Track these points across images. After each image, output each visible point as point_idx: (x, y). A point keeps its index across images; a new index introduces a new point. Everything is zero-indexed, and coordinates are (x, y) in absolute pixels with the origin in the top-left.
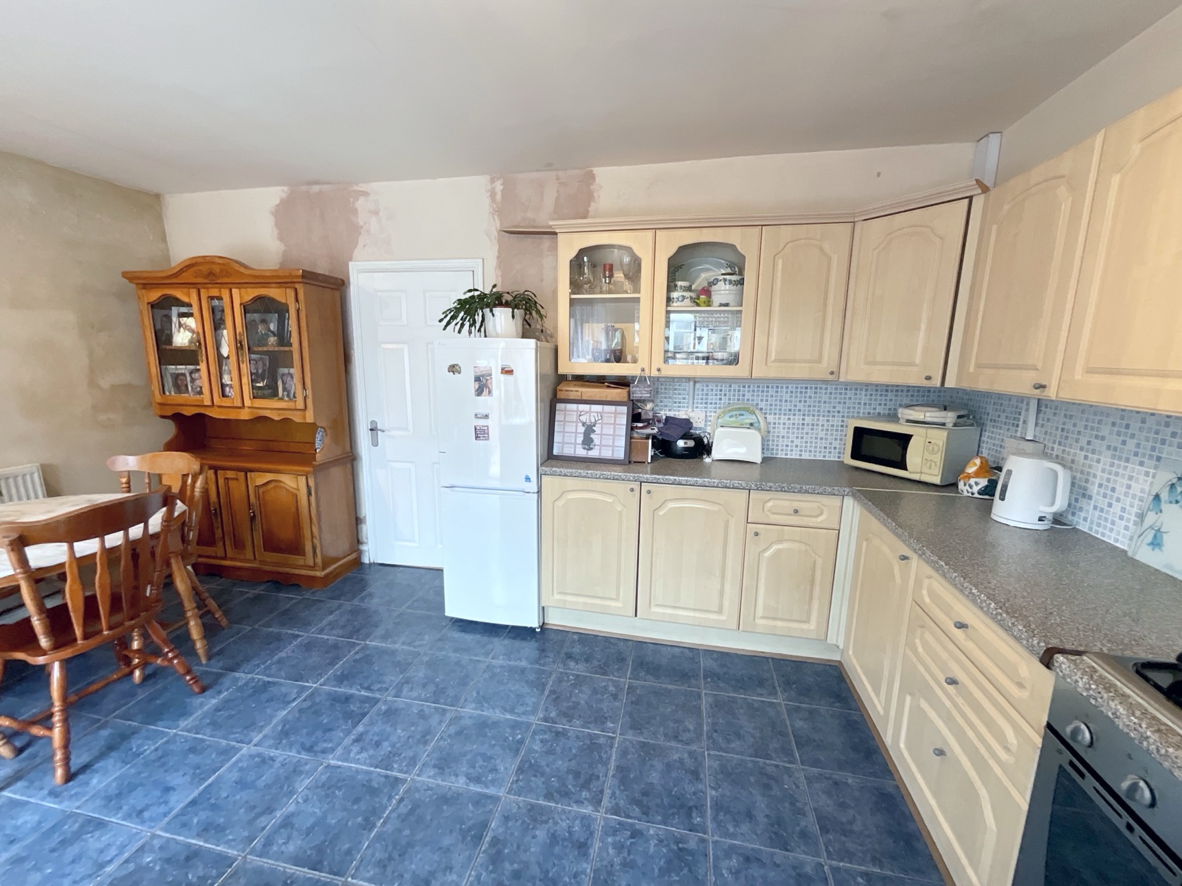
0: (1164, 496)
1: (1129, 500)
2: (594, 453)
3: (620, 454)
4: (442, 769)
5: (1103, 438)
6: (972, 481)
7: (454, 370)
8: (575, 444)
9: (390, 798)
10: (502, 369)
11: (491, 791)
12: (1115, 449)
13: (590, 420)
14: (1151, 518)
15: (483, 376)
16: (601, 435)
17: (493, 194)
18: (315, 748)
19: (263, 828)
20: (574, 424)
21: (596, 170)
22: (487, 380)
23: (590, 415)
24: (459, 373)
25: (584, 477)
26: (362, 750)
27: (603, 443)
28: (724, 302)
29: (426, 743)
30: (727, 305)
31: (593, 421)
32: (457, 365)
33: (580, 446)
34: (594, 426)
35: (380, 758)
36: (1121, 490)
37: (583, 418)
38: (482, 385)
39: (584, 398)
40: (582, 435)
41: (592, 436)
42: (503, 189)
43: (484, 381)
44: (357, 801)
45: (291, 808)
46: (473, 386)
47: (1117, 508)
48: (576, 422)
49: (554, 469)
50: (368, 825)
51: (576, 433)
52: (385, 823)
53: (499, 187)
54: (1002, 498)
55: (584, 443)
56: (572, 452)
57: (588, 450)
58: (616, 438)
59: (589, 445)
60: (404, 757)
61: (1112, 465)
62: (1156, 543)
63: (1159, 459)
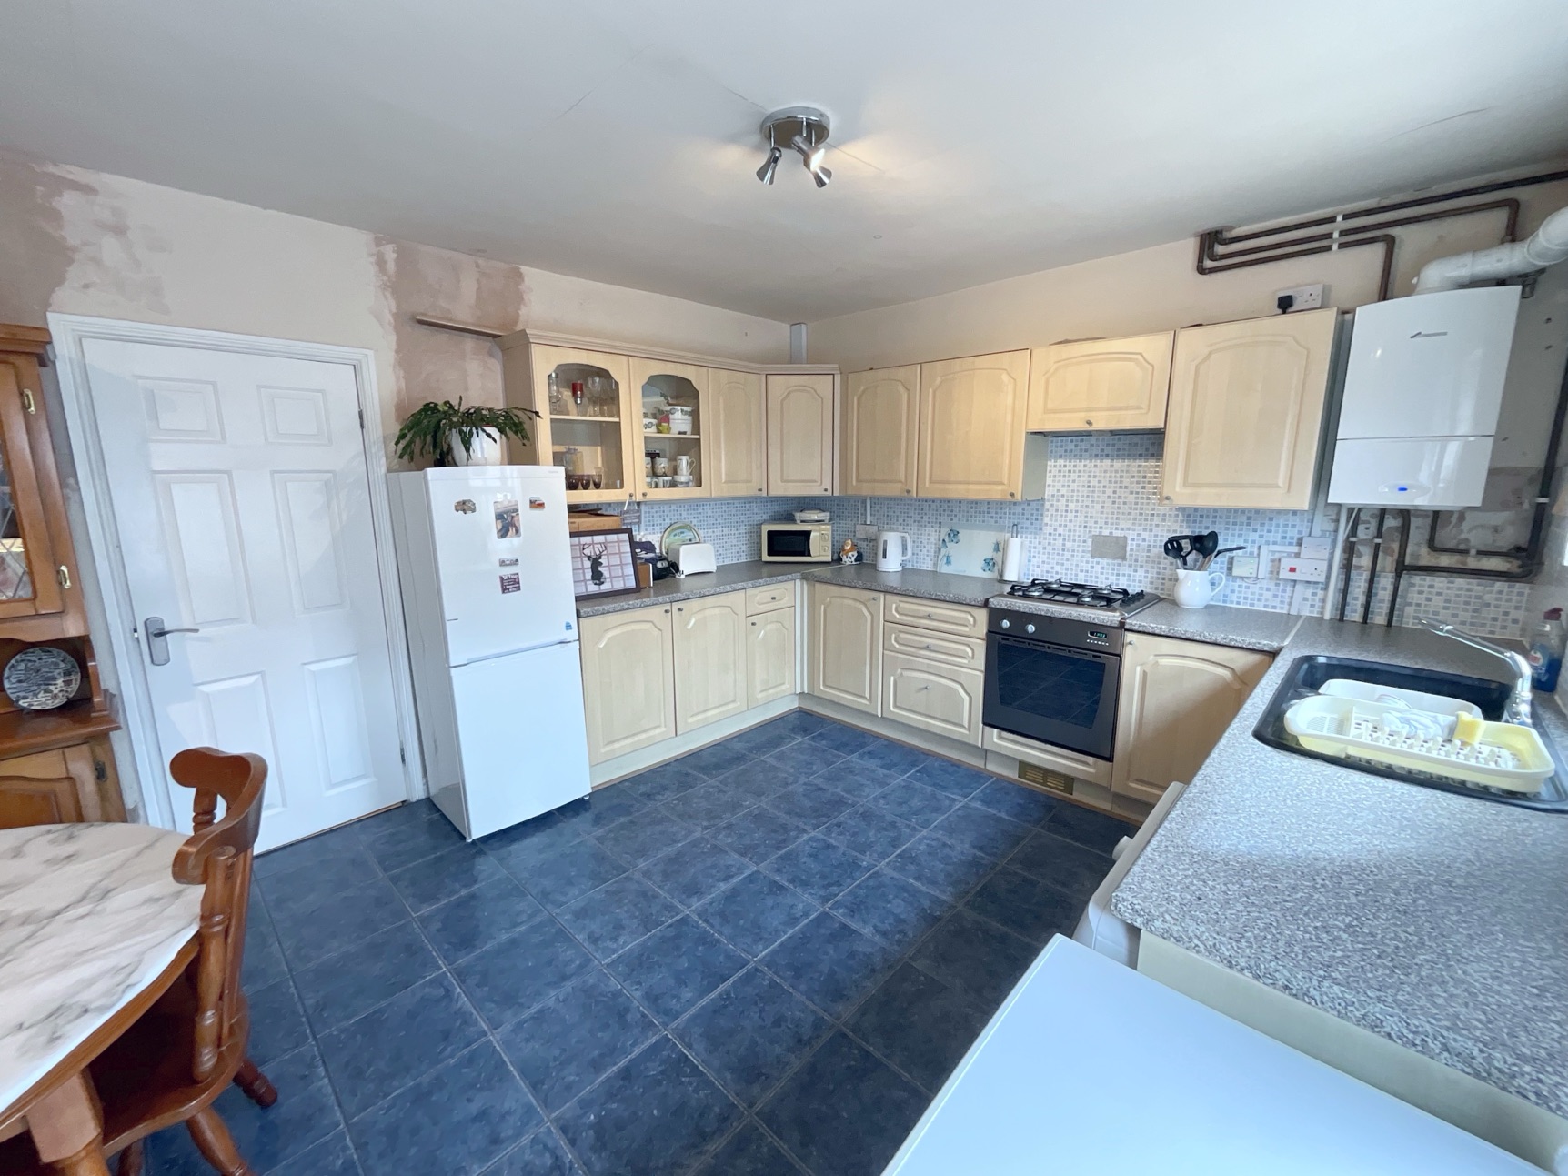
0: (947, 539)
1: (930, 546)
2: (606, 587)
3: (632, 583)
6: (850, 554)
7: (465, 507)
8: (585, 581)
10: (531, 502)
13: (595, 553)
14: (943, 551)
15: (507, 512)
16: (609, 566)
17: (381, 263)
20: (579, 559)
21: (524, 269)
22: (513, 517)
23: (594, 548)
24: (474, 511)
25: (627, 609)
27: (613, 574)
28: (682, 430)
30: (685, 433)
31: (598, 553)
32: (470, 501)
33: (591, 582)
34: (600, 558)
36: (925, 542)
37: (587, 552)
38: (507, 523)
39: (581, 530)
40: (590, 570)
41: (600, 569)
42: (397, 258)
43: (509, 519)
46: (494, 526)
47: (925, 551)
48: (581, 557)
49: (596, 608)
51: (583, 569)
53: (390, 253)
54: (885, 557)
55: (594, 578)
56: (584, 590)
57: (600, 584)
58: (624, 567)
59: (599, 580)
61: (918, 530)
62: (948, 562)
63: (940, 523)
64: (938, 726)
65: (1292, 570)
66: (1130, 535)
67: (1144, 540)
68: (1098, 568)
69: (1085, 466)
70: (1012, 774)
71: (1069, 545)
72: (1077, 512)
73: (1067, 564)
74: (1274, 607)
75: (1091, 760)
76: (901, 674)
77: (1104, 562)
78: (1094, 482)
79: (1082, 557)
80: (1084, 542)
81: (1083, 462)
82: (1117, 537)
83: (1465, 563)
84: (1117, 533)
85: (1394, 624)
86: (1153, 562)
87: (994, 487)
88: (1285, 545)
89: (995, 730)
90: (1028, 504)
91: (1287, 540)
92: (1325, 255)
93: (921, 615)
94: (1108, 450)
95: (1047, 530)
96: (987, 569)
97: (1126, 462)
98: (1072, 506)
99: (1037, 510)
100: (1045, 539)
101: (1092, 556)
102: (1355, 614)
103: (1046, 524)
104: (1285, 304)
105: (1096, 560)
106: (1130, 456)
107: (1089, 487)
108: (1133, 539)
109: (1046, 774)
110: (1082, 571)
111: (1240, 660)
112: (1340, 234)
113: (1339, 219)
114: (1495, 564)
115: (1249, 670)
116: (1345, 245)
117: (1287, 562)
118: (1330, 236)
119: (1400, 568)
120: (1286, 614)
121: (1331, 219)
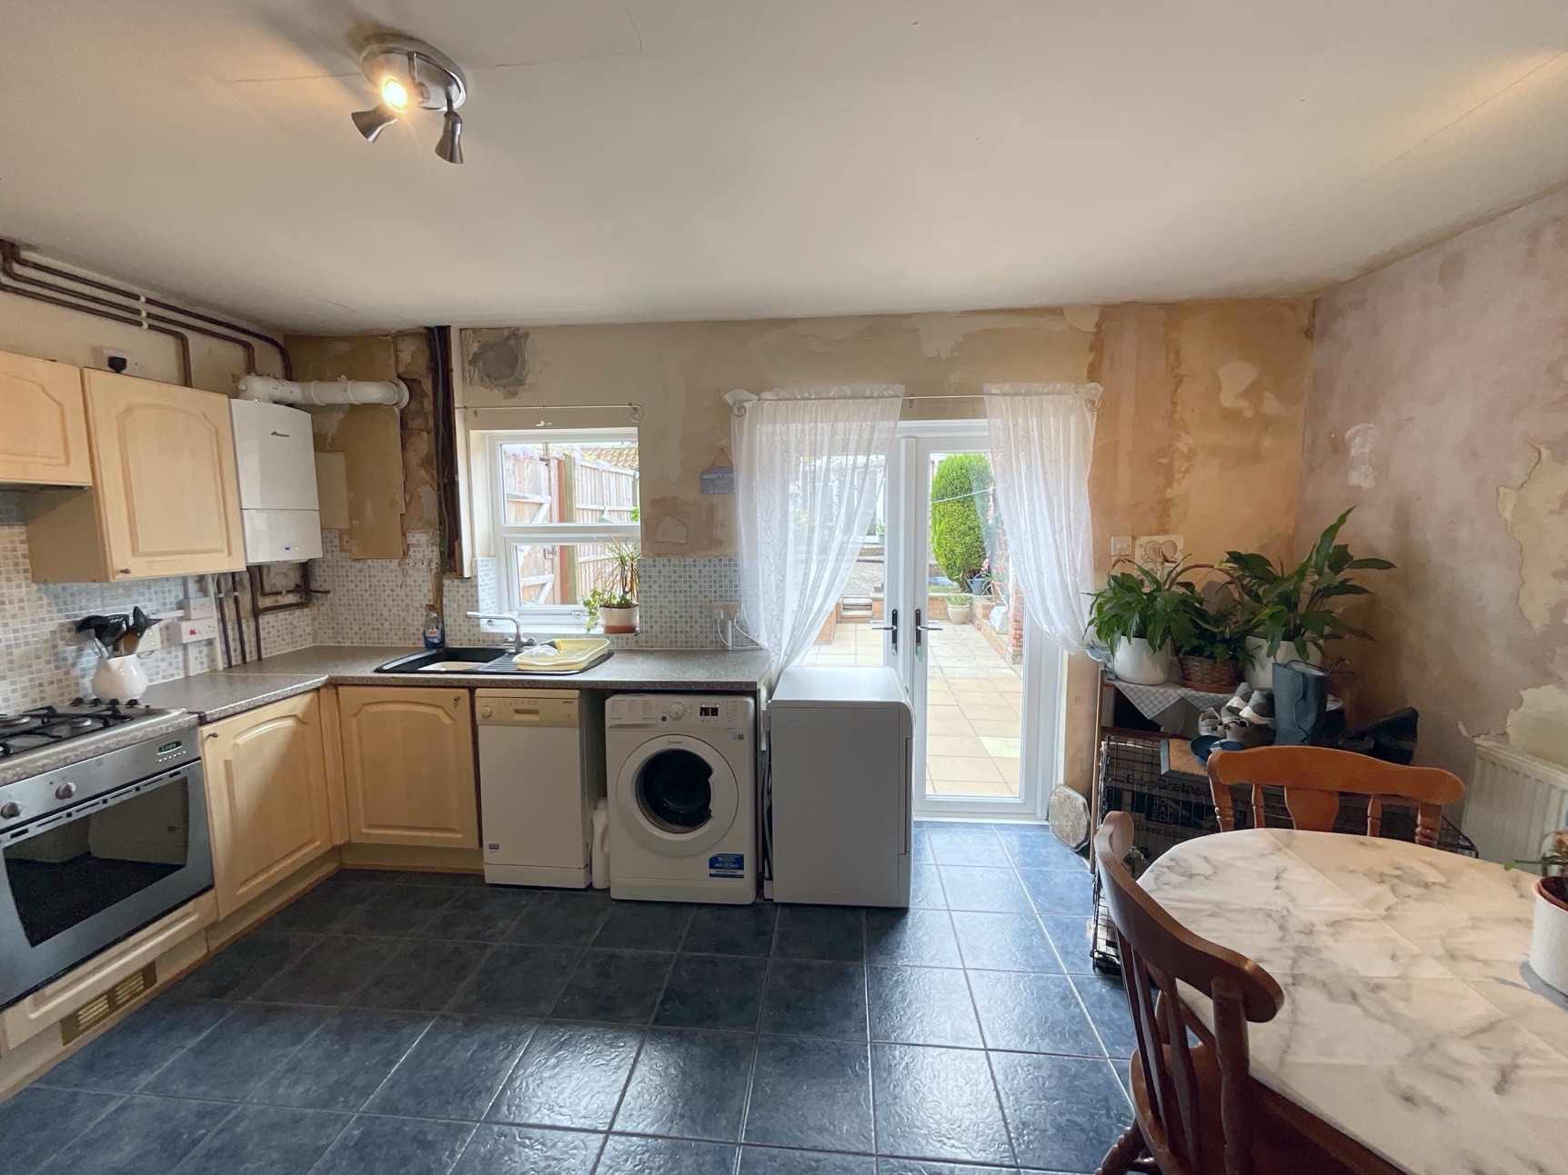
65: (192, 632)
70: (56, 1049)
74: (172, 675)
75: (189, 907)
83: (277, 601)
85: (263, 657)
86: (21, 667)
88: (166, 611)
89: (29, 1000)
91: (168, 607)
92: (136, 329)
102: (236, 660)
104: (117, 365)
109: (113, 992)
111: (298, 705)
112: (149, 315)
113: (143, 299)
114: (291, 599)
115: (307, 712)
116: (151, 327)
117: (186, 626)
118: (138, 312)
119: (256, 613)
120: (187, 677)
121: (137, 297)
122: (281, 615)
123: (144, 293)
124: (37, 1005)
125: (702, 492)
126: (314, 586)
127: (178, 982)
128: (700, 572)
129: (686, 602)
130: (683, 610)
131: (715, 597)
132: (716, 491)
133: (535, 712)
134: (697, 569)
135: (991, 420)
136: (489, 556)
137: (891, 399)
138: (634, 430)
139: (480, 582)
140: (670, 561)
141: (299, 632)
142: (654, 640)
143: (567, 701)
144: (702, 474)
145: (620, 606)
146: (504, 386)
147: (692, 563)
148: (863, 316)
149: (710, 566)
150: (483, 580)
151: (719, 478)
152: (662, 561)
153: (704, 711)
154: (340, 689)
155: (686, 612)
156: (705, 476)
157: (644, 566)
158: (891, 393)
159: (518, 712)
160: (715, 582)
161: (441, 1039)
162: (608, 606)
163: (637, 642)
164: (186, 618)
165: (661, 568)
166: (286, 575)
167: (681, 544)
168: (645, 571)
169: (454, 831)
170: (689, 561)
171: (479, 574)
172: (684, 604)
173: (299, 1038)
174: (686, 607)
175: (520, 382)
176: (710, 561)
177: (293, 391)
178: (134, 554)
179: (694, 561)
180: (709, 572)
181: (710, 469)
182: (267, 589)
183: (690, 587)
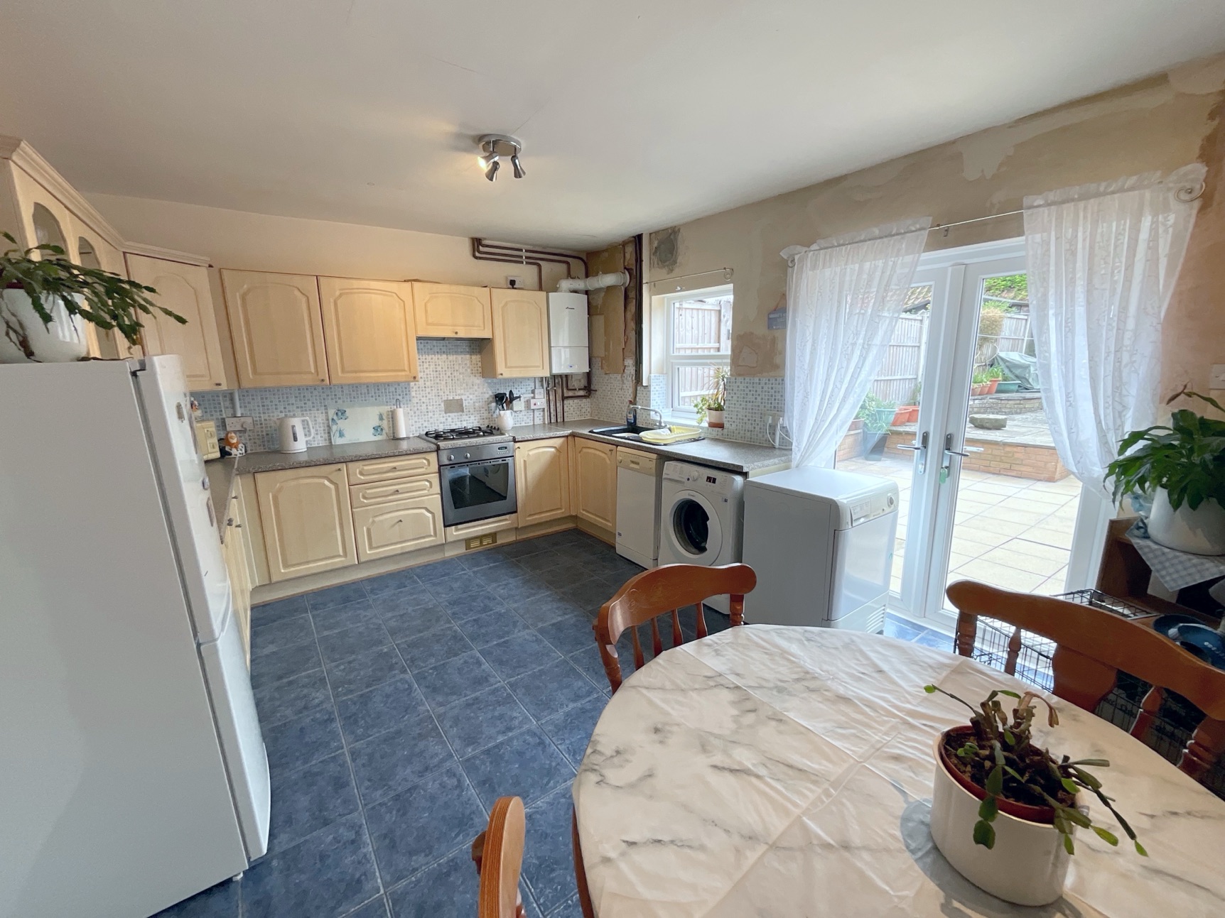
0: (335, 418)
4: (486, 678)
5: (293, 404)
9: (522, 679)
11: (478, 655)
12: (302, 407)
14: (334, 428)
18: (538, 741)
19: (589, 701)
26: (512, 719)
29: (477, 699)
35: (508, 705)
44: (538, 687)
45: (571, 705)
47: (313, 431)
50: (542, 672)
52: (534, 669)
60: (496, 697)
62: (341, 435)
63: (325, 406)
64: (410, 545)
65: (536, 404)
66: (464, 397)
67: (471, 400)
68: (450, 419)
69: (432, 359)
70: (462, 550)
71: (430, 408)
72: (432, 387)
73: (431, 420)
74: (528, 422)
75: (507, 517)
76: (374, 522)
77: (452, 415)
78: (439, 368)
79: (440, 414)
80: (439, 405)
81: (430, 356)
82: (457, 400)
83: (574, 394)
84: (457, 398)
85: (565, 420)
87: (400, 373)
88: (524, 394)
89: (453, 527)
90: (399, 385)
91: (528, 392)
92: (521, 265)
93: (385, 470)
94: (444, 349)
95: (415, 400)
96: (377, 434)
97: (455, 356)
98: (428, 384)
99: (406, 388)
100: (414, 406)
101: (446, 413)
102: (553, 419)
103: (414, 397)
104: (513, 284)
105: (448, 414)
106: (457, 353)
107: (436, 371)
108: (465, 400)
109: (481, 538)
110: (441, 423)
111: (558, 442)
112: (526, 258)
113: (524, 251)
114: (582, 393)
115: (562, 446)
116: (527, 263)
117: (533, 401)
118: (521, 257)
119: (564, 398)
120: (534, 425)
121: (521, 250)
122: (576, 401)
123: (524, 247)
124: (457, 530)
125: (769, 328)
126: (592, 387)
127: (503, 546)
128: (763, 388)
129: (752, 409)
130: (750, 415)
131: (771, 407)
132: (778, 327)
133: (638, 464)
134: (761, 385)
135: (1030, 237)
136: (662, 373)
137: (916, 233)
138: (731, 286)
139: (652, 388)
140: (744, 379)
141: (583, 410)
142: (732, 434)
143: (651, 460)
144: (770, 314)
145: (716, 409)
146: (668, 266)
147: (758, 381)
148: (906, 157)
149: (769, 384)
150: (655, 388)
151: (780, 317)
152: (740, 379)
153: (709, 479)
154: (576, 438)
155: (752, 417)
156: (771, 316)
157: (730, 382)
158: (918, 226)
159: (633, 462)
160: (772, 396)
161: (549, 599)
162: (710, 409)
163: (722, 435)
164: (534, 398)
165: (739, 384)
166: (580, 381)
167: (753, 367)
168: (730, 386)
169: (608, 521)
170: (756, 380)
171: (652, 384)
172: (751, 411)
173: (515, 577)
174: (752, 413)
175: (675, 262)
176: (769, 380)
177: (580, 284)
178: (506, 367)
179: (760, 380)
180: (768, 388)
181: (775, 310)
182: (570, 387)
183: (756, 398)
